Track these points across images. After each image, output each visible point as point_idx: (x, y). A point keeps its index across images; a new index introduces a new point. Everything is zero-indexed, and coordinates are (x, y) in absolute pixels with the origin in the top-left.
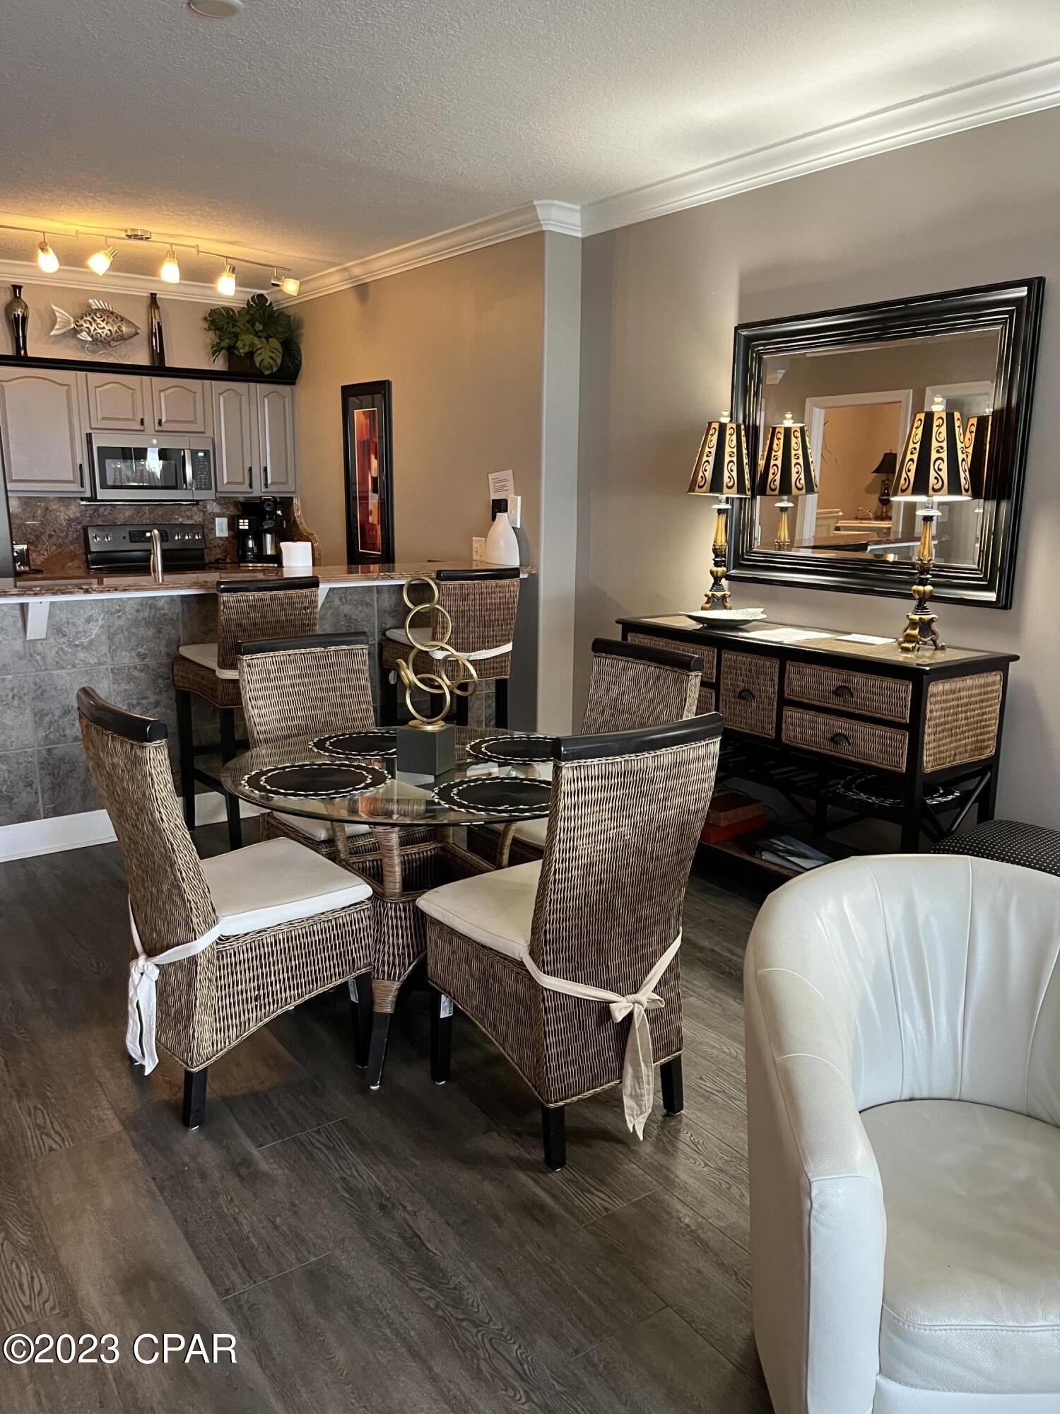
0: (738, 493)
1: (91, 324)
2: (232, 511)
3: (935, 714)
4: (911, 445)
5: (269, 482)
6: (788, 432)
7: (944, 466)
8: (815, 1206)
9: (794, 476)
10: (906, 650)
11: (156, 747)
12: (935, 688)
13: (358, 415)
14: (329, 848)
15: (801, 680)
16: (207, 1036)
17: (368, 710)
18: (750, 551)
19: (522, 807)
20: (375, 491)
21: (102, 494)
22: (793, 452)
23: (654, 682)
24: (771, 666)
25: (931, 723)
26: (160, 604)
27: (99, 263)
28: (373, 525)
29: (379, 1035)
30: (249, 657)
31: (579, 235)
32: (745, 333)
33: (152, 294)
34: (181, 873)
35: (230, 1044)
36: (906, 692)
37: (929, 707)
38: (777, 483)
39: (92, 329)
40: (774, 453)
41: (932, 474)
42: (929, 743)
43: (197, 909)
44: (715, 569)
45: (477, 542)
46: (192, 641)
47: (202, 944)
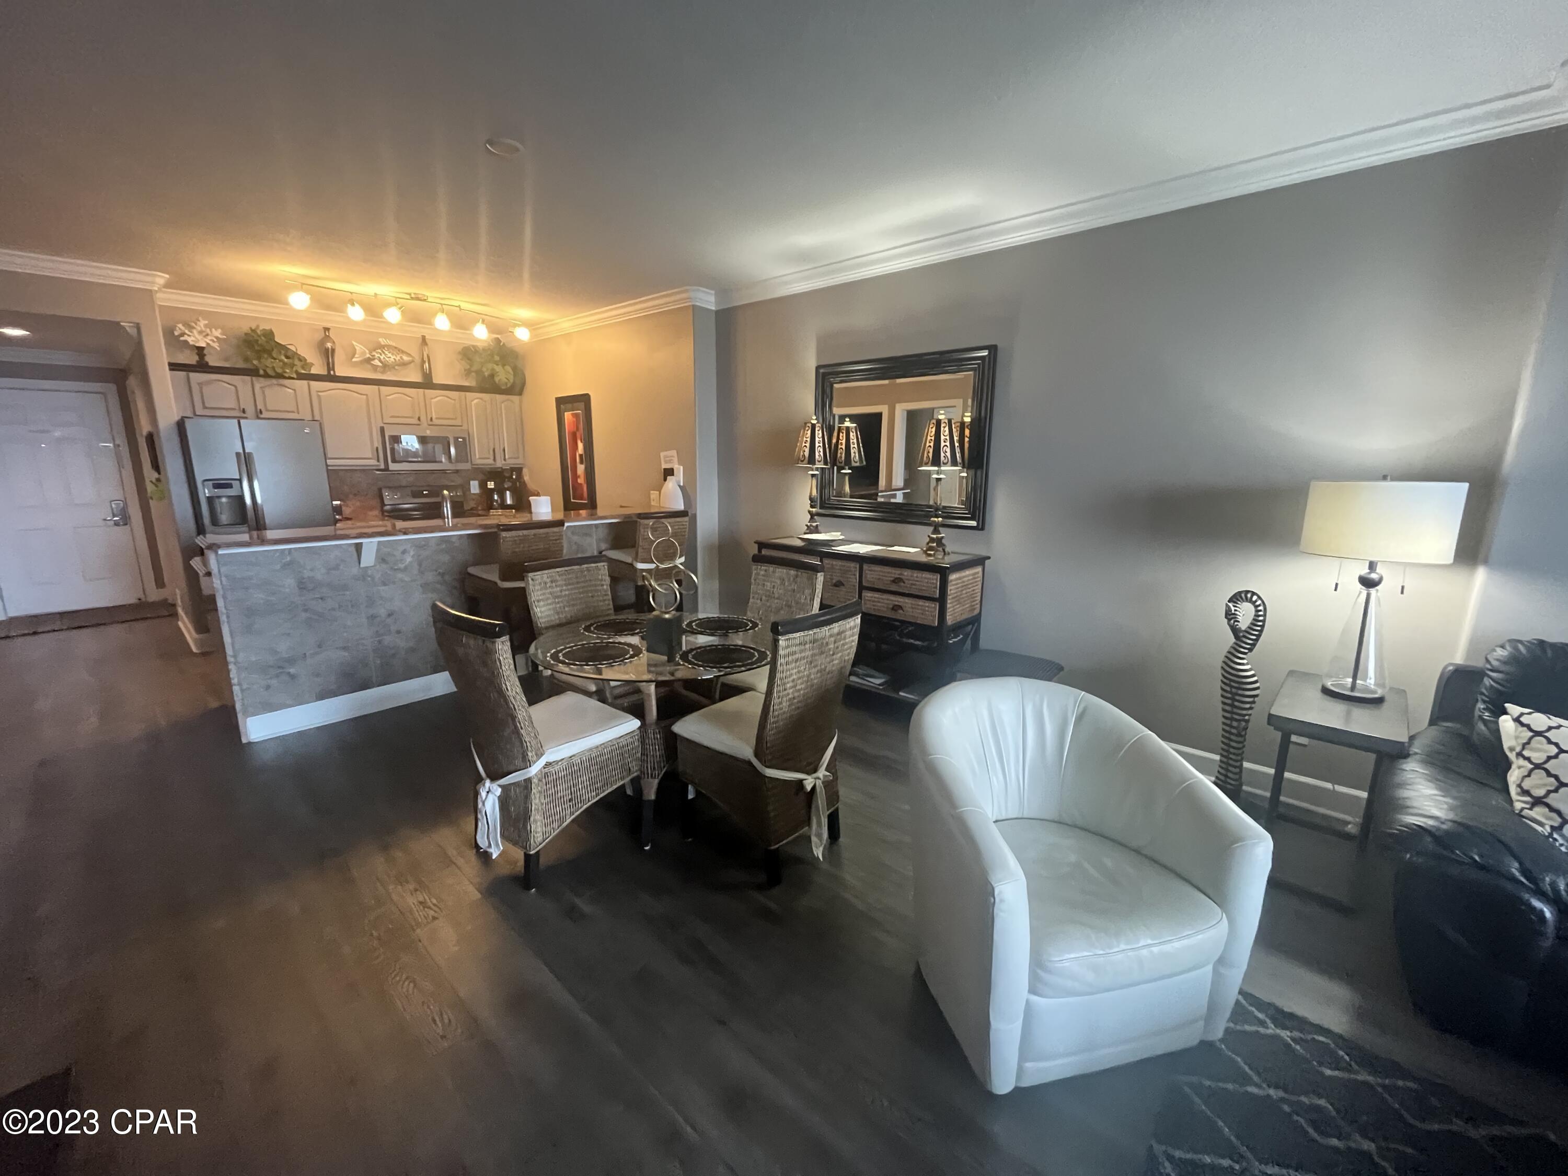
0: (824, 465)
1: (381, 355)
2: (481, 476)
3: (952, 592)
4: (929, 438)
5: (507, 457)
6: (848, 429)
7: (948, 450)
8: (997, 900)
9: (853, 455)
10: (930, 555)
11: (502, 642)
12: (953, 577)
13: (568, 416)
14: (600, 695)
15: (873, 574)
16: (539, 829)
17: (609, 605)
18: (829, 499)
19: (738, 664)
20: (581, 463)
21: (393, 466)
22: (851, 441)
23: (794, 579)
24: (854, 566)
25: (950, 597)
26: (454, 540)
27: (393, 316)
28: (581, 484)
29: (648, 814)
30: (533, 574)
31: (714, 308)
32: (822, 371)
33: (422, 336)
34: (520, 724)
35: (554, 832)
36: (937, 580)
37: (949, 588)
38: (843, 458)
39: (382, 358)
40: (840, 441)
41: (942, 455)
42: (949, 608)
43: (531, 747)
44: (811, 509)
45: (654, 494)
46: (476, 564)
47: (534, 770)
